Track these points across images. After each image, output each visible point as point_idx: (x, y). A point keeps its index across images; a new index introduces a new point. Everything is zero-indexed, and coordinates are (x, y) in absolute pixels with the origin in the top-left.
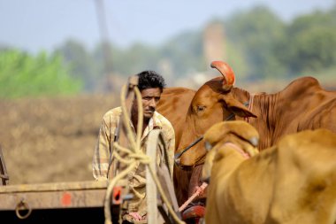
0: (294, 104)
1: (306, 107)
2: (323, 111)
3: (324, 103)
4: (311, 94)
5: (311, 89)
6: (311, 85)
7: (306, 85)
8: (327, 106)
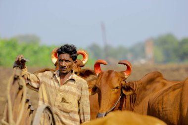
0: (148, 87)
1: (154, 90)
2: (165, 93)
3: (166, 88)
4: (159, 82)
5: (158, 79)
6: (158, 76)
7: (156, 76)
8: (167, 90)
